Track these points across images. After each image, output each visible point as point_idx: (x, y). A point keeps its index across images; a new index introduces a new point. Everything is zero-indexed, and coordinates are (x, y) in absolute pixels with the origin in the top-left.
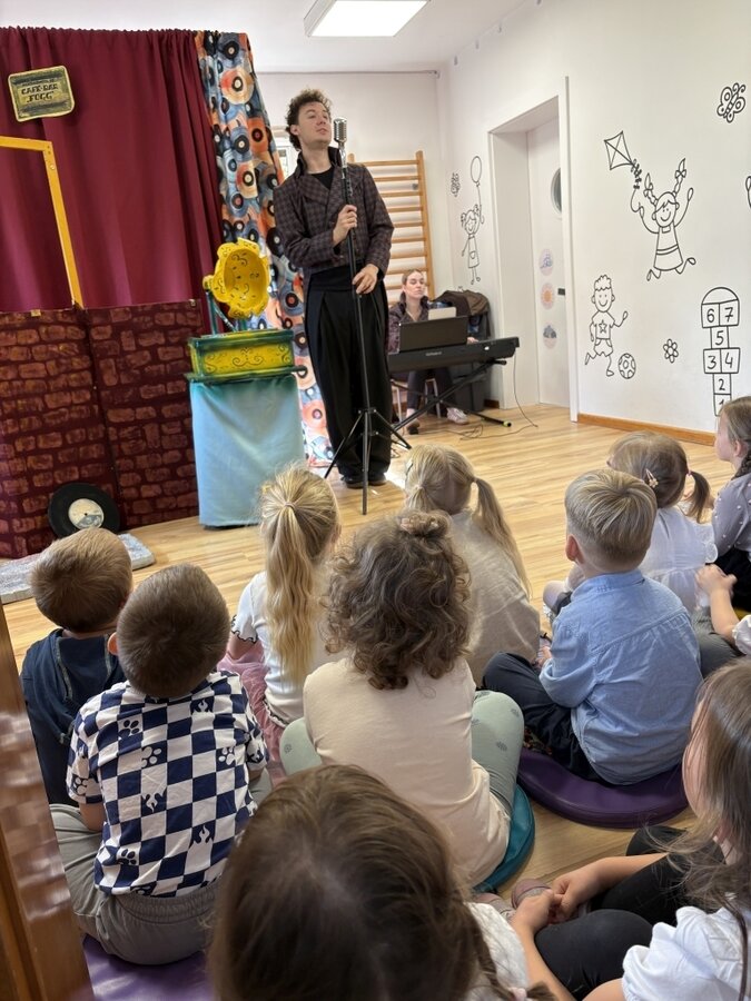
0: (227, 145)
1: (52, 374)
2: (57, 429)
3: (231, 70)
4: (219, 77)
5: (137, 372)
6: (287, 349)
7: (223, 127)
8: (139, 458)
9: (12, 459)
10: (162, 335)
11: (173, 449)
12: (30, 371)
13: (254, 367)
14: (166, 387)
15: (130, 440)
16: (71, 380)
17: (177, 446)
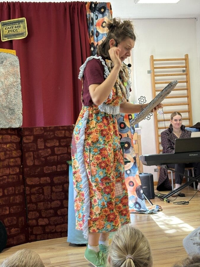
1: (2, 158)
3: (102, 19)
4: (96, 22)
5: (43, 159)
7: (96, 44)
8: (39, 204)
10: (58, 141)
11: (57, 200)
14: (57, 168)
15: (36, 194)
16: (11, 162)
17: (59, 198)
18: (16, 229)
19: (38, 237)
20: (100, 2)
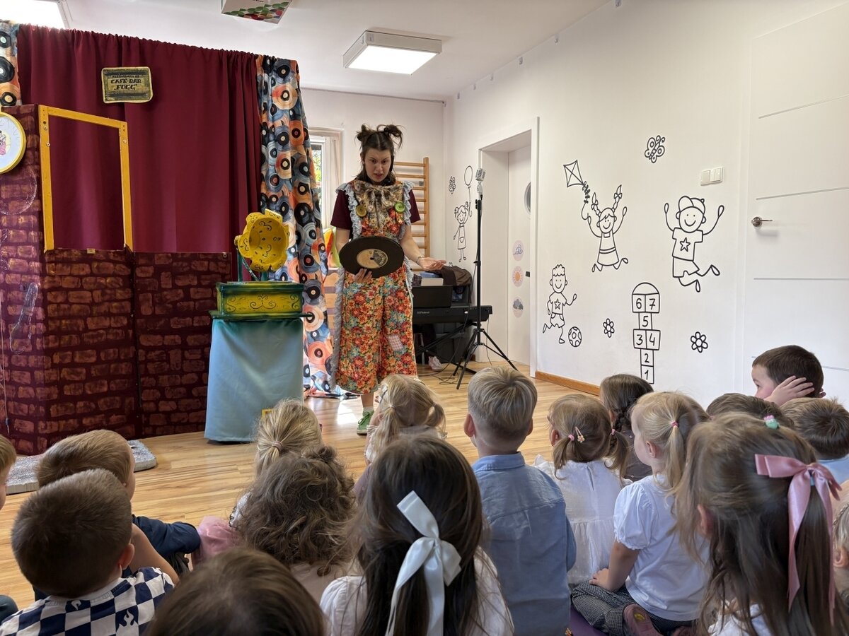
0: (271, 138)
1: (96, 301)
2: (93, 347)
3: (282, 85)
4: (271, 89)
5: (170, 306)
6: (297, 299)
7: (270, 124)
8: (161, 378)
9: (47, 369)
10: (196, 277)
11: (192, 372)
12: (77, 297)
13: (267, 310)
14: (193, 321)
15: (156, 361)
16: (112, 308)
17: (195, 370)
18: (119, 416)
19: (158, 430)
20: (280, 58)
